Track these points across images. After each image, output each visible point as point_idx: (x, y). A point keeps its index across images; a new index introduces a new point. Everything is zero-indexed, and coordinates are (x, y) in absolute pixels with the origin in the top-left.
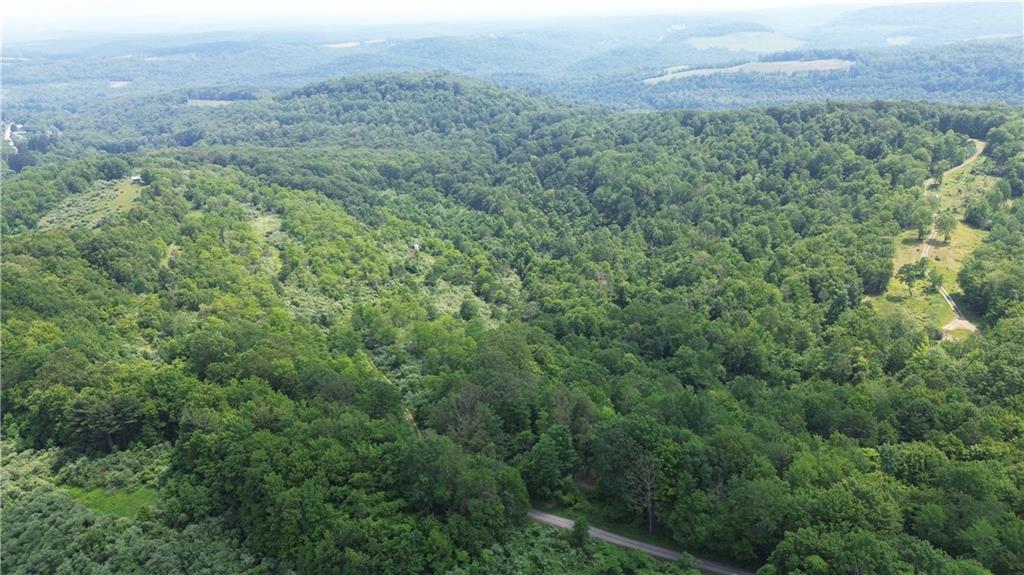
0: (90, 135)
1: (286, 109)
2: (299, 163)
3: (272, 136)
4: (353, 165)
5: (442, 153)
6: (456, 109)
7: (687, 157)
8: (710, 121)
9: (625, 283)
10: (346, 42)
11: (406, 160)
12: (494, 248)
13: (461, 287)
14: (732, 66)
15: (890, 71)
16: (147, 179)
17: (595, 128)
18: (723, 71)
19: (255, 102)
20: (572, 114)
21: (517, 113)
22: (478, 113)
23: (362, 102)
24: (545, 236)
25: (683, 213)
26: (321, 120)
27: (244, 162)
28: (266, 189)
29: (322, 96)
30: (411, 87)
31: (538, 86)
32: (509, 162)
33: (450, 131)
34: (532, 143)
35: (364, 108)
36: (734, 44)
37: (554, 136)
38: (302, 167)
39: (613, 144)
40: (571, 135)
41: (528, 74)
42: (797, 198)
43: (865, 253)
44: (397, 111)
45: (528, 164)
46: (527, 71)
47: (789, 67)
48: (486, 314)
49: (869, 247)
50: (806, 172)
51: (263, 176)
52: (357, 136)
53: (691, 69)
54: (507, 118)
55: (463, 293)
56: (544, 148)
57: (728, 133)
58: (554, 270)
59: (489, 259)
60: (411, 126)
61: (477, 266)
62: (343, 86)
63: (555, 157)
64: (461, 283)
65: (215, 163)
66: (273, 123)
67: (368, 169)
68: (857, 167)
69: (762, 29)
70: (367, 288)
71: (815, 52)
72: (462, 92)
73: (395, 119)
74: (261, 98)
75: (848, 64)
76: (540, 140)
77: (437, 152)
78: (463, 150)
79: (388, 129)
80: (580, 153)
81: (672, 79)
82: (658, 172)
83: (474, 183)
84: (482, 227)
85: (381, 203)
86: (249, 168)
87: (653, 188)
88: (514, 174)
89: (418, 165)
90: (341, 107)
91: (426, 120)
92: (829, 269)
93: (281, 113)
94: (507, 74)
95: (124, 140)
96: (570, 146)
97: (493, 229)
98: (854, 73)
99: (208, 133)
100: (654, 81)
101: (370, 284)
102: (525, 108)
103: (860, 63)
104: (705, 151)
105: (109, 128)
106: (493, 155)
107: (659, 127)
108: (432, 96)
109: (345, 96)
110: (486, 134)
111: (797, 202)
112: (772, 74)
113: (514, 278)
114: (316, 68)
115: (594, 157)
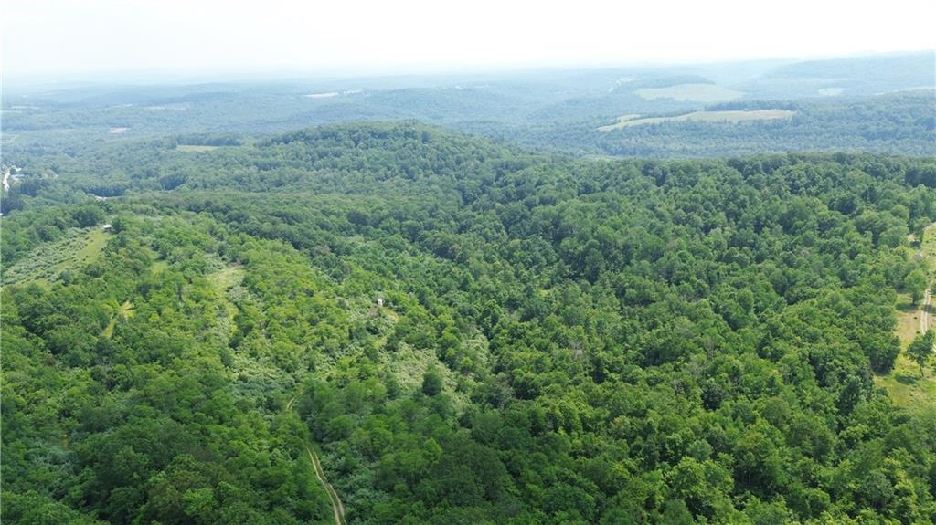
0: (81, 179)
1: (265, 156)
2: (271, 210)
3: (250, 181)
4: (324, 212)
5: (410, 199)
6: (424, 157)
7: (652, 208)
8: (672, 171)
9: (601, 354)
10: (328, 92)
11: (375, 207)
12: (460, 305)
13: (424, 350)
14: (680, 115)
15: (830, 120)
16: (118, 228)
17: (557, 176)
18: (672, 119)
19: (238, 148)
20: (534, 162)
21: (482, 160)
22: (445, 160)
23: (336, 149)
24: (512, 291)
25: (655, 269)
26: (297, 166)
27: (218, 209)
28: (235, 238)
29: (299, 143)
30: (383, 136)
31: (500, 133)
32: (474, 209)
33: (418, 178)
34: (496, 191)
35: (337, 155)
36: (680, 95)
37: (518, 184)
38: (273, 215)
39: (575, 192)
40: (535, 183)
41: (491, 122)
42: (773, 255)
43: (865, 325)
44: (368, 159)
45: (493, 211)
46: (490, 119)
47: (734, 116)
48: (451, 386)
49: (868, 317)
50: (780, 227)
51: (235, 223)
52: (330, 181)
53: (643, 118)
54: (472, 165)
55: (427, 359)
56: (508, 195)
57: (693, 184)
58: (524, 333)
59: (455, 318)
60: (381, 173)
61: (443, 326)
62: (318, 134)
63: (517, 205)
64: (425, 346)
65: (190, 210)
66: (251, 168)
67: (338, 215)
68: (832, 224)
69: (704, 81)
70: (324, 356)
71: (758, 102)
72: (431, 140)
73: (367, 165)
74: (244, 144)
75: (789, 114)
76: (505, 188)
77: (405, 198)
78: (430, 197)
79: (359, 174)
80: (544, 202)
81: (625, 127)
82: (624, 224)
83: (440, 230)
84: (447, 280)
85: (348, 252)
86: (222, 215)
87: (621, 241)
88: (479, 222)
89: (386, 212)
90: (316, 155)
91: (395, 166)
92: (831, 346)
93: (260, 159)
94: (470, 123)
95: (112, 183)
96: (534, 194)
97: (459, 280)
98: (796, 122)
99: (190, 178)
100: (608, 129)
101: (326, 351)
102: (490, 156)
103: (801, 113)
104: (670, 203)
105: (102, 171)
106: (458, 201)
107: (620, 177)
108: (402, 144)
109: (320, 143)
110: (452, 180)
111: (773, 259)
112: (719, 123)
113: (481, 340)
114: (297, 116)
115: (558, 206)
